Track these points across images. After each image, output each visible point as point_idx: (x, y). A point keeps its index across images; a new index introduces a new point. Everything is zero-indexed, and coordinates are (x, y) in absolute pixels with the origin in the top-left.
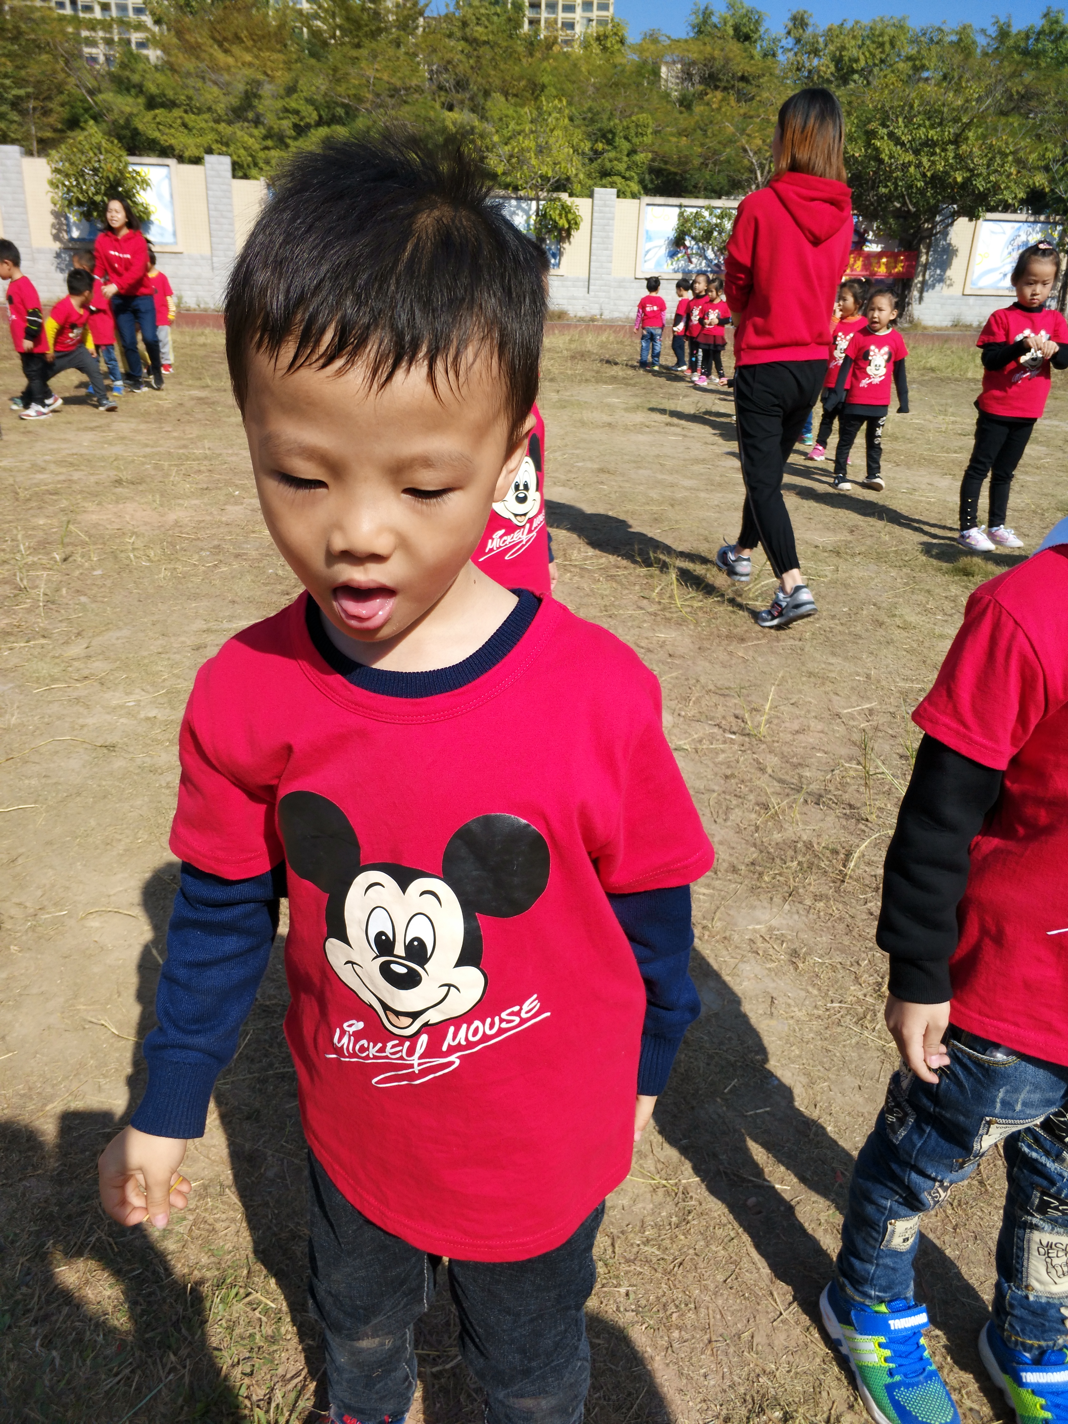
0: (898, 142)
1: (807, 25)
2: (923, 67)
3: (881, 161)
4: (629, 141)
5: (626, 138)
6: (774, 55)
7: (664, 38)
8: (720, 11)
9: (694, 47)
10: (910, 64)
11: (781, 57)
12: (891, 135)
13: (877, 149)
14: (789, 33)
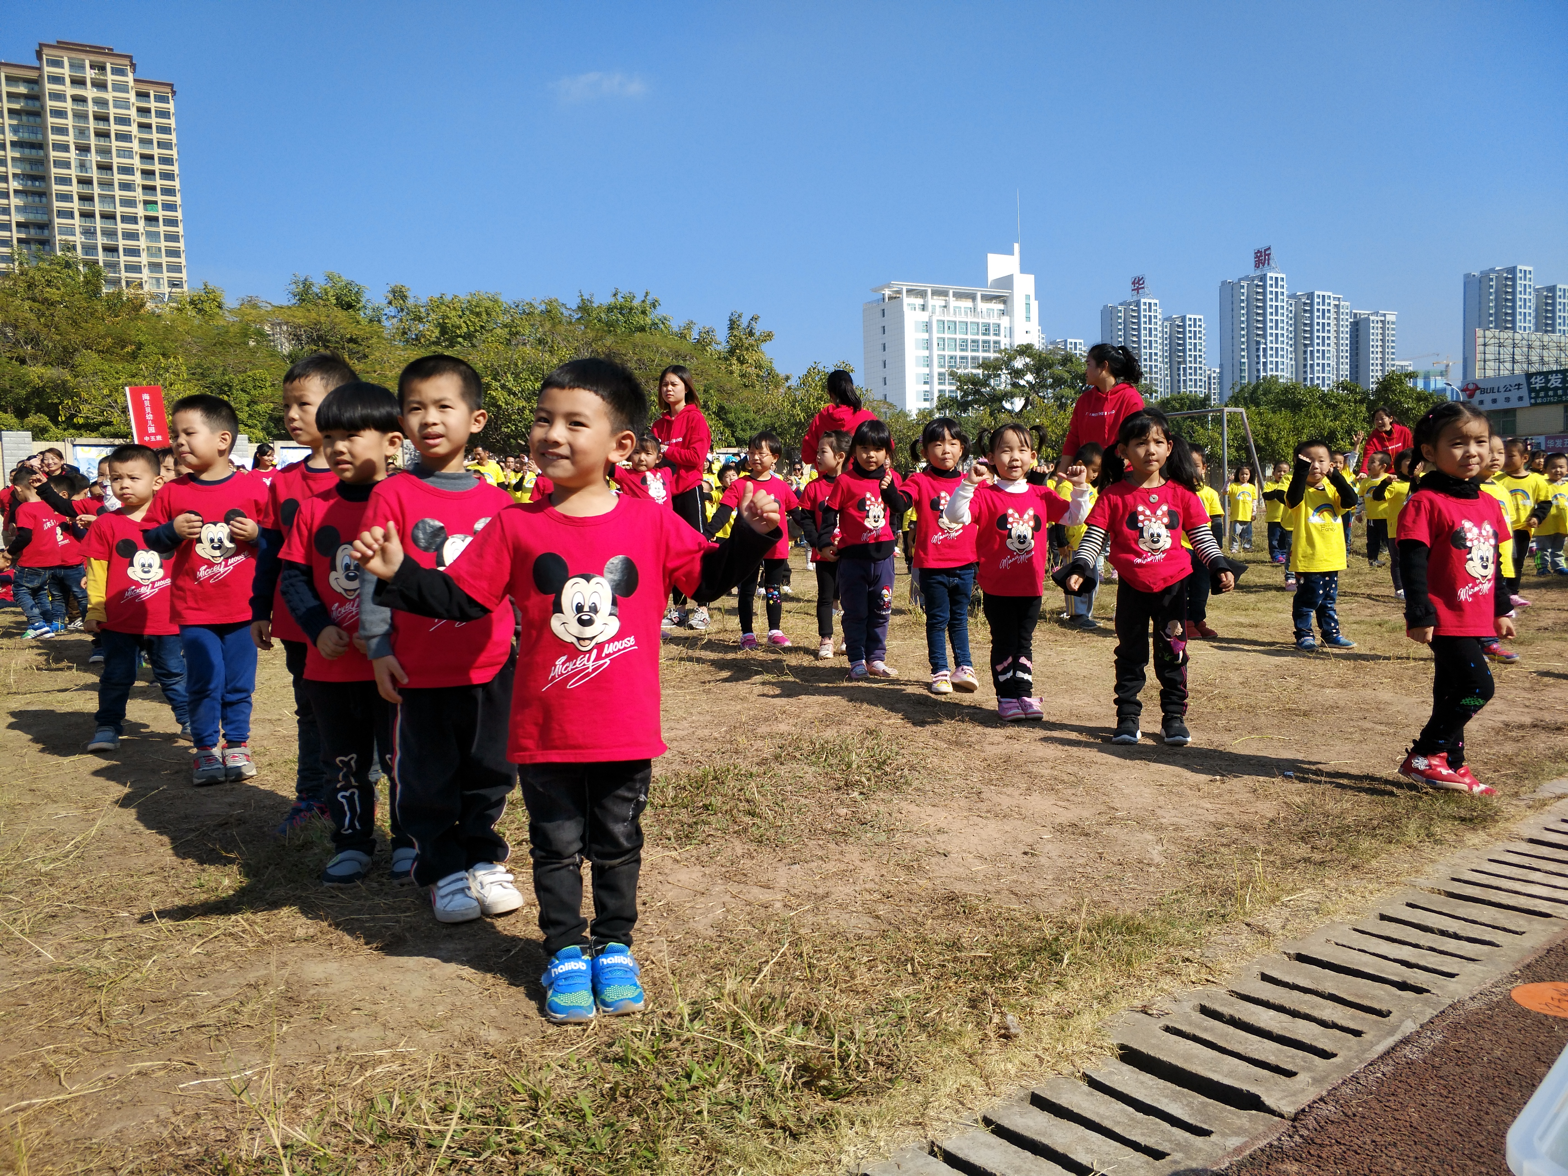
0: (510, 392)
1: (406, 297)
2: (517, 333)
3: (499, 407)
4: (248, 393)
5: (242, 390)
6: (379, 321)
7: (264, 304)
8: (319, 284)
9: (299, 314)
10: (507, 330)
11: (385, 323)
12: (503, 387)
13: (493, 398)
14: (390, 303)
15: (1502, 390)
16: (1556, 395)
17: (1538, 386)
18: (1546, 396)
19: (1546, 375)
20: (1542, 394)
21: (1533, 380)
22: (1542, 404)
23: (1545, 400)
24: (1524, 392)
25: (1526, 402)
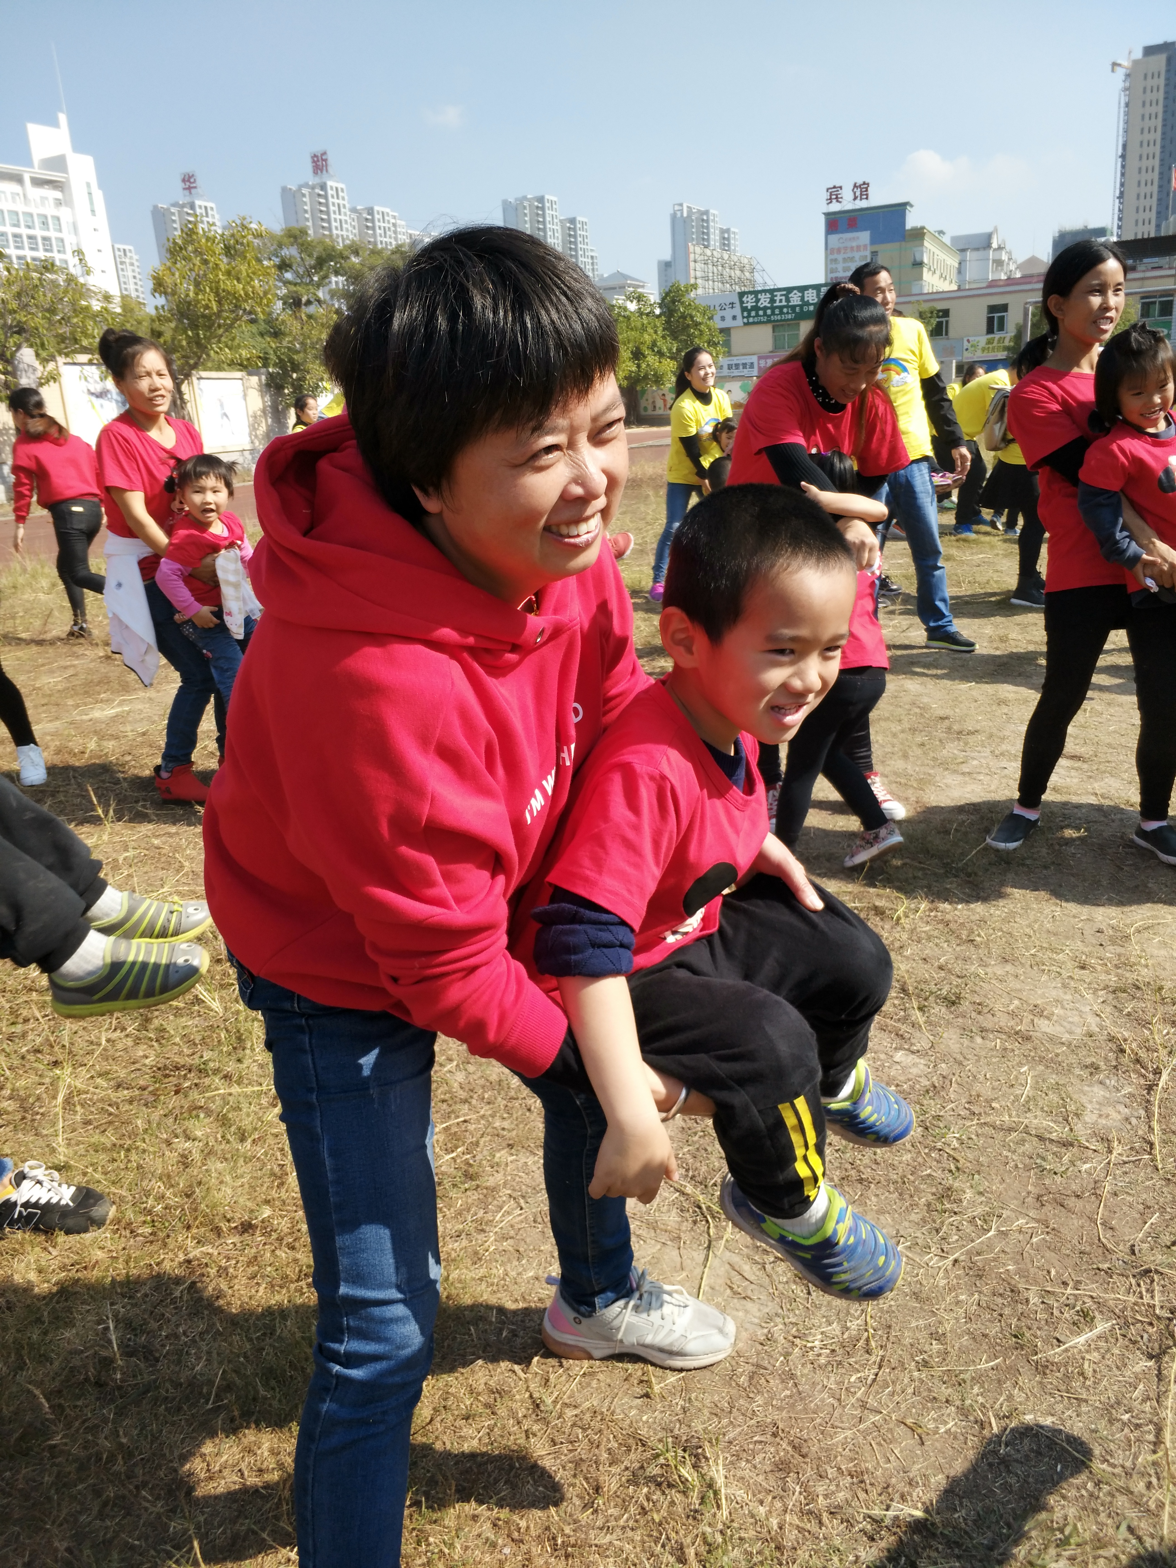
15: (718, 308)
16: (765, 314)
17: (749, 305)
18: (757, 315)
19: (756, 293)
20: (753, 313)
21: (745, 299)
22: (754, 323)
23: (756, 320)
24: (737, 311)
25: (740, 321)
